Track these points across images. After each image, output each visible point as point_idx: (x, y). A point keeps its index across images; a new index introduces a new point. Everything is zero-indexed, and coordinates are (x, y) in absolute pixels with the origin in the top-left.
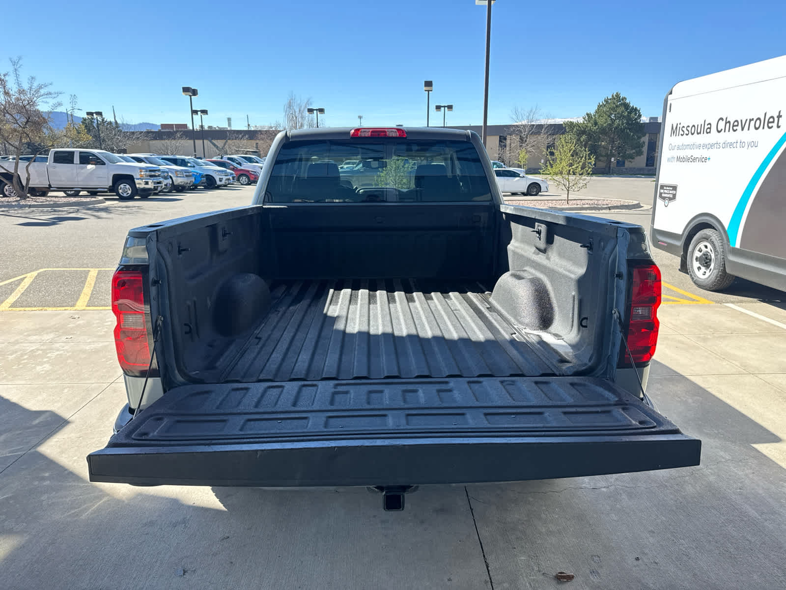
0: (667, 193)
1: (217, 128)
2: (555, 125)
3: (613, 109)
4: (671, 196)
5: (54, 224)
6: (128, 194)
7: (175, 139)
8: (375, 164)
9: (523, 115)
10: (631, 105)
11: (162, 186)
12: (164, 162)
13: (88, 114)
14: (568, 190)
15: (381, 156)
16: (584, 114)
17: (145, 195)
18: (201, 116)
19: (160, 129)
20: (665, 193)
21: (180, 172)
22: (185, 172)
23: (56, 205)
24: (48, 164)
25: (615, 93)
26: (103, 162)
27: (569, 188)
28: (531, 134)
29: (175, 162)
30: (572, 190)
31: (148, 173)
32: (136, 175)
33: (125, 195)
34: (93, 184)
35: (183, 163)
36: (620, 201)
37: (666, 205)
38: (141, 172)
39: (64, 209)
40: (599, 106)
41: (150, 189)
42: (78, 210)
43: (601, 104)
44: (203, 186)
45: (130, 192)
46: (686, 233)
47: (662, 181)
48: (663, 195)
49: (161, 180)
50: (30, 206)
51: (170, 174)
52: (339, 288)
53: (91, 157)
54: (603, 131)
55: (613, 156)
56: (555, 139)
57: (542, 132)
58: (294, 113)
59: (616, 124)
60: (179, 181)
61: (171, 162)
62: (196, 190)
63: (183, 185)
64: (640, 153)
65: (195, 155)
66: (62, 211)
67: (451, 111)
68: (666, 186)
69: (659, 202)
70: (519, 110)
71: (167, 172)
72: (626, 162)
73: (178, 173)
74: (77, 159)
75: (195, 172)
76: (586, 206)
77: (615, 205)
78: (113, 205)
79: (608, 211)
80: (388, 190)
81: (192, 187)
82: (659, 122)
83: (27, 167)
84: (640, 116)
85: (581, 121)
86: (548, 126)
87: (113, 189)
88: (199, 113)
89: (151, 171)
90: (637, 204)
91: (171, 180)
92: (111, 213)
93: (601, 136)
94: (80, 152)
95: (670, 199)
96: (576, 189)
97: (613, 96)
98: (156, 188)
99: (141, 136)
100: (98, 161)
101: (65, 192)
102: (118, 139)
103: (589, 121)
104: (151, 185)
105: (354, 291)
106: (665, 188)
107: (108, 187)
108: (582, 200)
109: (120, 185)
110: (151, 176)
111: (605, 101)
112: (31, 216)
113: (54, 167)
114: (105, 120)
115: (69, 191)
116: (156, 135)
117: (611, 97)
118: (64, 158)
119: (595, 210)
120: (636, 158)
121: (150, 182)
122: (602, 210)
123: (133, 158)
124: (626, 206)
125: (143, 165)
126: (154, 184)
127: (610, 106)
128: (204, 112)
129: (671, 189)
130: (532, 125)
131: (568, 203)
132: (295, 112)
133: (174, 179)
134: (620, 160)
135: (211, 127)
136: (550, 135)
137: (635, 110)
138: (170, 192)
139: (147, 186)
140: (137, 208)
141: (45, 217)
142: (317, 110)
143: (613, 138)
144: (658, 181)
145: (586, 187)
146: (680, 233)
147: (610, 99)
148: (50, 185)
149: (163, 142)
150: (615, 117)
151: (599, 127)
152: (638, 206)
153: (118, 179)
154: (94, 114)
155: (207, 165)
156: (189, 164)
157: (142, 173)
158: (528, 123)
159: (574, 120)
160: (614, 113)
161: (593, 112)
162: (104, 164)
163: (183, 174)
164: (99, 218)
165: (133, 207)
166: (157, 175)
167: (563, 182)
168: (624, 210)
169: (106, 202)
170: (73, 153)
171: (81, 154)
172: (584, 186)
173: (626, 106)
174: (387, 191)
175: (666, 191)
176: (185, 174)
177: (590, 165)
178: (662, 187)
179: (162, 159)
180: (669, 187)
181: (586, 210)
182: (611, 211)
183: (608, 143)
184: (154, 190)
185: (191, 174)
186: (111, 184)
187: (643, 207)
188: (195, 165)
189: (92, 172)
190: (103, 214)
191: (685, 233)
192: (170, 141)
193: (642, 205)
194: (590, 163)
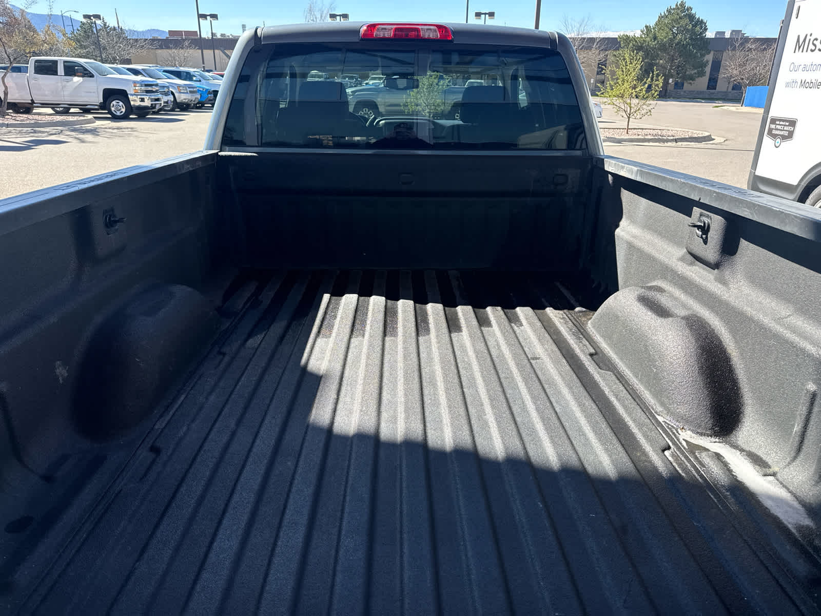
0: (779, 129)
1: (231, 37)
2: (608, 39)
3: (676, 21)
4: (786, 134)
5: (28, 148)
6: (122, 112)
7: (182, 48)
8: (402, 83)
9: (573, 26)
10: (697, 17)
11: (161, 104)
12: (164, 75)
13: (86, 16)
14: (629, 118)
15: (411, 70)
16: (643, 28)
17: (142, 114)
18: (211, 21)
19: (168, 36)
20: (777, 129)
21: (183, 87)
22: (189, 88)
23: (37, 125)
24: (28, 75)
25: (680, 2)
26: (91, 73)
27: (630, 115)
28: (581, 49)
29: (178, 75)
30: (633, 117)
31: (143, 88)
32: (130, 91)
33: (118, 113)
34: (83, 99)
35: (188, 76)
36: (688, 132)
37: (777, 145)
38: (135, 86)
39: (46, 130)
40: (661, 17)
41: (146, 108)
42: (62, 131)
43: (663, 14)
44: (211, 104)
45: (124, 110)
46: (804, 184)
47: (774, 112)
48: (774, 132)
49: (160, 96)
50: (8, 126)
51: (171, 89)
52: (338, 292)
53: (76, 68)
54: (663, 47)
55: (672, 76)
56: (607, 56)
57: (594, 46)
58: (315, 20)
59: (678, 39)
60: (182, 97)
61: (175, 76)
62: (203, 108)
63: (187, 103)
64: (701, 74)
65: (204, 67)
66: (43, 132)
67: (493, 18)
68: (780, 120)
69: (767, 141)
70: (569, 21)
71: (168, 87)
72: (685, 85)
73: (181, 88)
74: (61, 69)
75: (200, 87)
76: (649, 137)
77: (683, 137)
78: (102, 125)
79: (674, 144)
80: (418, 121)
81: (198, 105)
82: (726, 37)
83: (3, 78)
84: (706, 29)
85: (638, 34)
86: (600, 41)
87: (104, 106)
88: (208, 17)
89: (146, 85)
90: (708, 136)
91: (172, 96)
92: (98, 135)
93: (659, 53)
94: (65, 62)
95: (784, 138)
96: (638, 117)
97: (677, 5)
98: (154, 105)
99: (145, 44)
100: (86, 73)
101: (53, 108)
102: (120, 47)
103: (648, 35)
104: (147, 103)
105: (362, 298)
106: (778, 123)
107: (98, 104)
108: (643, 129)
109: (112, 101)
110: (147, 92)
111: (667, 11)
112: (5, 138)
113: (35, 79)
114: (107, 24)
115: (57, 108)
116: (162, 43)
117: (675, 7)
118: (46, 69)
119: (659, 142)
120: (696, 79)
121: (146, 98)
122: (667, 142)
123: (129, 69)
124: (695, 138)
125: (139, 78)
126: (151, 101)
127: (672, 18)
128: (214, 16)
129: (787, 124)
130: (582, 38)
131: (627, 133)
132: (316, 18)
133: (176, 95)
134: (679, 81)
135: (224, 34)
136: (602, 50)
137: (701, 23)
138: (172, 110)
139: (143, 104)
140: (129, 130)
141: (20, 140)
142: (340, 15)
143: (673, 56)
144: (767, 111)
145: (651, 115)
146: (795, 183)
147: (674, 9)
148: (32, 100)
149: (169, 51)
150: (677, 30)
151: (658, 42)
152: (708, 139)
153: (110, 95)
154: (92, 18)
155: (215, 79)
156: (194, 78)
157: (137, 88)
158: (578, 35)
159: (631, 34)
160: (677, 26)
161: (652, 24)
162: (92, 76)
163: (186, 90)
164: (82, 141)
165: (124, 129)
166: (154, 90)
167: (623, 108)
168: (693, 143)
169: (96, 121)
170: (55, 62)
171: (65, 64)
172: (647, 113)
173: (691, 17)
174: (417, 123)
175: (779, 127)
176: (189, 90)
177: (657, 88)
178: (773, 121)
179: (165, 71)
180: (783, 121)
181: (649, 142)
182: (678, 144)
183: (666, 62)
184: (152, 109)
185: (195, 89)
186: (101, 100)
187: (714, 139)
188: (201, 79)
189: (80, 85)
190: (88, 137)
191: (802, 184)
192: (177, 50)
193: (713, 137)
194: (657, 85)
